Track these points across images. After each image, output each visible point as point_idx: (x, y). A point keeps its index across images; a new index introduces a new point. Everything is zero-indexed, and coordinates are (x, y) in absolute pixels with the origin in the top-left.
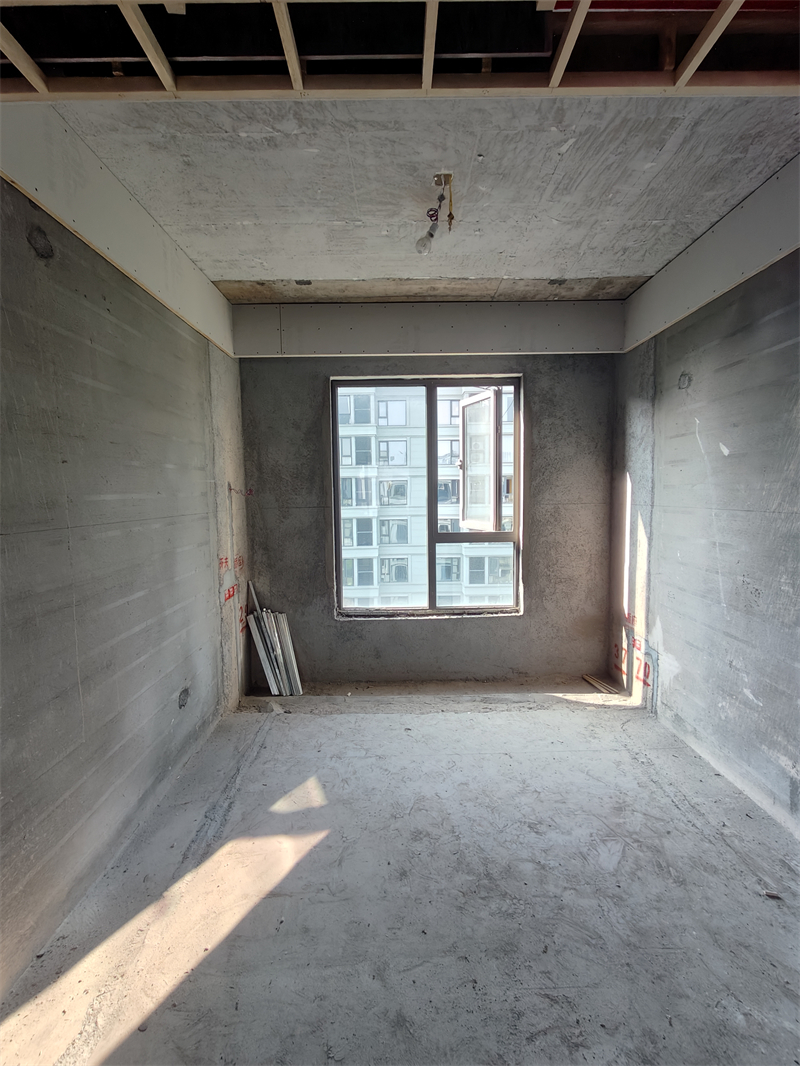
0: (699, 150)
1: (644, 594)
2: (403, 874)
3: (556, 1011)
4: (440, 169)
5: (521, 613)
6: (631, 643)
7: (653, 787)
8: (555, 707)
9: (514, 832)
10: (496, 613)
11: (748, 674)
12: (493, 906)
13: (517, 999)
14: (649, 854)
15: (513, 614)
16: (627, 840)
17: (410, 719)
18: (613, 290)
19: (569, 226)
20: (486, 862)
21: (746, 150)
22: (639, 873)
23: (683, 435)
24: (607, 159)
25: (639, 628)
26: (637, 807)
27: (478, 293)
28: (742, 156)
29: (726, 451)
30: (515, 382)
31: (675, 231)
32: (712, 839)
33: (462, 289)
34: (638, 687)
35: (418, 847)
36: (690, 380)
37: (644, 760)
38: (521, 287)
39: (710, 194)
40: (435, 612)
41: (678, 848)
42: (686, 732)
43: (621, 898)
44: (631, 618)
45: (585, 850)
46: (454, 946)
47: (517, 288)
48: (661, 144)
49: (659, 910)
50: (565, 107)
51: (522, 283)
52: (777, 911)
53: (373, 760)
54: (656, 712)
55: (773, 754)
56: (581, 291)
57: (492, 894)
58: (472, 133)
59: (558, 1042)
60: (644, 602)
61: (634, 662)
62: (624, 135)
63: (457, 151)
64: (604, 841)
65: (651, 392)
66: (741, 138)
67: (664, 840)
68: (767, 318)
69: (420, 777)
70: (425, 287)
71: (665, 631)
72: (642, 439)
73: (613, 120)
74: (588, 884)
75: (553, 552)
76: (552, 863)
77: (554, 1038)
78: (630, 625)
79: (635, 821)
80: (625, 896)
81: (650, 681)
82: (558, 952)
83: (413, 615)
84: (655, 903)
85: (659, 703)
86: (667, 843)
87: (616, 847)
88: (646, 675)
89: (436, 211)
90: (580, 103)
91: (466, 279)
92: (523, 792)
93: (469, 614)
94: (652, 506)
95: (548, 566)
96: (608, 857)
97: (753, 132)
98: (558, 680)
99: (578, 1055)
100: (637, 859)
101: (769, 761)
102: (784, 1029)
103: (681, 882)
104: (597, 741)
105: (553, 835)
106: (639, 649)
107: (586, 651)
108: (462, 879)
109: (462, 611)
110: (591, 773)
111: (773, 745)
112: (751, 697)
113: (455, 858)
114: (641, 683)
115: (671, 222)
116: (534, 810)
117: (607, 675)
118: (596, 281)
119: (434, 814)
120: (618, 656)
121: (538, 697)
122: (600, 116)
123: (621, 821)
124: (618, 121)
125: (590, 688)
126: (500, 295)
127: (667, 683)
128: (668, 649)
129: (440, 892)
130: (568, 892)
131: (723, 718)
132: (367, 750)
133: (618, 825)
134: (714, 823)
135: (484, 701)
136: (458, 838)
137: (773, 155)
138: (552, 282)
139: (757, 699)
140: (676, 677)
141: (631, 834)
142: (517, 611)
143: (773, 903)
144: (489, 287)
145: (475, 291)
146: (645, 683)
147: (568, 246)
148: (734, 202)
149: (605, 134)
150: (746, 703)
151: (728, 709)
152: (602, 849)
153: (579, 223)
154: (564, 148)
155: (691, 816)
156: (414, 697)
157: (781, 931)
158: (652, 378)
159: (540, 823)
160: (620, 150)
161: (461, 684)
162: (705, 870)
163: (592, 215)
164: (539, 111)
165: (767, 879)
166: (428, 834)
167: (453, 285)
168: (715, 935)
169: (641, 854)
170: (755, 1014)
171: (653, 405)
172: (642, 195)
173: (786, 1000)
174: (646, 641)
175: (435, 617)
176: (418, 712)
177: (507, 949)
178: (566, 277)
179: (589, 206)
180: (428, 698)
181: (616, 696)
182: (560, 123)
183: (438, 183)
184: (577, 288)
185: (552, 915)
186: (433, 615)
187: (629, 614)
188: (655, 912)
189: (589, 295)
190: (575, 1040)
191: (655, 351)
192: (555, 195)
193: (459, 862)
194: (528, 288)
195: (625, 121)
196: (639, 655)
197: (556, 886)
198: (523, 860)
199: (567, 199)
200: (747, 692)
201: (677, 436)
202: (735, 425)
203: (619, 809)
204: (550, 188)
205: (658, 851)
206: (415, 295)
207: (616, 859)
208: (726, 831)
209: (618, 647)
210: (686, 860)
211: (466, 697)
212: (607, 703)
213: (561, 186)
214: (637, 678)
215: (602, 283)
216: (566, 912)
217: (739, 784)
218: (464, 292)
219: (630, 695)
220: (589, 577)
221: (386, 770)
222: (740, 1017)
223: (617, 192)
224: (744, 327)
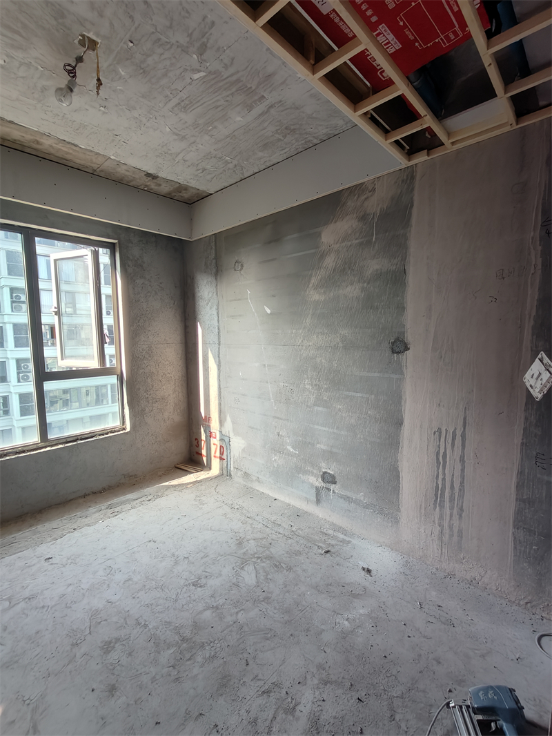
0: (267, 123)
1: (217, 402)
2: (112, 689)
3: (273, 696)
4: (89, 31)
5: (128, 429)
6: (208, 435)
7: (250, 521)
8: (166, 493)
9: (186, 595)
10: (107, 434)
11: (289, 437)
12: (199, 659)
13: (248, 712)
14: (268, 562)
15: (122, 432)
16: (253, 560)
17: (45, 549)
18: (186, 195)
19: (176, 137)
20: (177, 630)
21: (285, 137)
22: (269, 577)
23: (239, 300)
24: (218, 101)
25: (215, 425)
26: (249, 537)
27: (82, 162)
28: (282, 138)
29: (269, 311)
30: (112, 247)
31: (235, 169)
32: (290, 536)
33: (68, 153)
34: (216, 463)
35: (113, 656)
36: (242, 266)
37: (238, 507)
38: (122, 171)
39: (260, 154)
40: (47, 444)
41: (279, 550)
42: (252, 481)
43: (268, 598)
44: (208, 419)
45: (234, 580)
46: (187, 713)
47: (119, 170)
48: (250, 108)
49: (288, 592)
50: (208, 45)
51: (124, 167)
52: (331, 558)
53: (22, 605)
54: (230, 475)
55: (305, 477)
56: (165, 189)
57: (194, 651)
58: (131, 17)
59: (284, 716)
60: (217, 407)
61: (211, 447)
62: (234, 90)
63: (111, 24)
64: (242, 568)
65: (214, 270)
66: (286, 128)
67: (271, 549)
68: (289, 237)
69: (84, 595)
70: (28, 137)
71: (234, 423)
72: (209, 300)
73: (232, 75)
74: (247, 601)
75: (149, 380)
76: (221, 601)
77: (281, 716)
78: (207, 423)
79: (251, 546)
80: (270, 595)
81: (224, 457)
82: (255, 658)
83: (24, 452)
84: (284, 589)
85: (232, 469)
86: (273, 550)
87: (250, 568)
88: (222, 453)
89: (74, 68)
90: (218, 49)
91: (76, 146)
92: (176, 563)
93: (81, 440)
94: (219, 344)
95: (146, 391)
96: (249, 577)
97: (292, 127)
98: (159, 473)
99: (297, 713)
100: (263, 567)
101: (303, 482)
102: (361, 615)
103: (290, 569)
104: (205, 506)
105: (211, 582)
106: (215, 438)
107: (177, 447)
108: (167, 655)
109: (74, 438)
110: (213, 528)
111: (306, 472)
112: (292, 450)
113: (152, 643)
114: (218, 460)
115: (235, 162)
116: (191, 572)
117: (192, 459)
118: (178, 185)
119: (115, 619)
120: (198, 445)
121: (152, 490)
122: (226, 67)
123: (245, 550)
124: (234, 78)
125: (183, 472)
126: (102, 171)
127: (237, 455)
128: (236, 433)
129: (153, 680)
130: (240, 614)
131: (276, 466)
132: (10, 599)
133: (244, 553)
134: (287, 527)
135: (109, 507)
136: (145, 626)
137: (294, 146)
138: (148, 175)
139: (295, 450)
140: (243, 450)
141: (253, 555)
142: (124, 429)
143: (328, 555)
144: (94, 160)
145: (79, 159)
146: (221, 459)
147: (170, 152)
148: (268, 164)
149: (225, 82)
150: (289, 454)
151: (278, 460)
152: (243, 574)
153: (184, 138)
154: (196, 76)
155: (276, 529)
156: (40, 527)
157: (337, 567)
158: (214, 261)
159: (200, 579)
160: (228, 99)
161: (81, 501)
162: (296, 555)
163: (193, 136)
164: (190, 35)
165: (321, 545)
166: (118, 640)
167: (60, 146)
168: (316, 587)
169: (264, 564)
170: (350, 616)
171: (216, 279)
172: (227, 137)
173: (355, 600)
174: (221, 432)
175: (49, 449)
176: (49, 539)
177: (224, 684)
178: (159, 175)
179: (194, 129)
180: (55, 523)
181: (202, 472)
182: (201, 55)
183: (82, 43)
184: (164, 185)
185: (238, 636)
186: (46, 447)
187: (205, 417)
188: (287, 594)
189: (170, 194)
190: (291, 706)
191: (216, 243)
192: (176, 109)
193: (157, 645)
194: (127, 173)
195: (238, 81)
196: (215, 442)
197: (231, 615)
198: (201, 612)
199: (182, 115)
200: (290, 448)
201: (235, 300)
202: (273, 296)
203: (240, 543)
204: (175, 101)
205: (270, 558)
206: (14, 141)
207: (253, 575)
208: (294, 529)
209: (198, 440)
210: (286, 555)
211: (92, 510)
212: (198, 479)
213: (182, 104)
214: (215, 457)
215: (181, 188)
216: (246, 628)
217: (287, 500)
218: (68, 157)
219: (210, 469)
220: (175, 395)
221: (43, 607)
222: (346, 623)
223: (215, 127)
224: (275, 240)
